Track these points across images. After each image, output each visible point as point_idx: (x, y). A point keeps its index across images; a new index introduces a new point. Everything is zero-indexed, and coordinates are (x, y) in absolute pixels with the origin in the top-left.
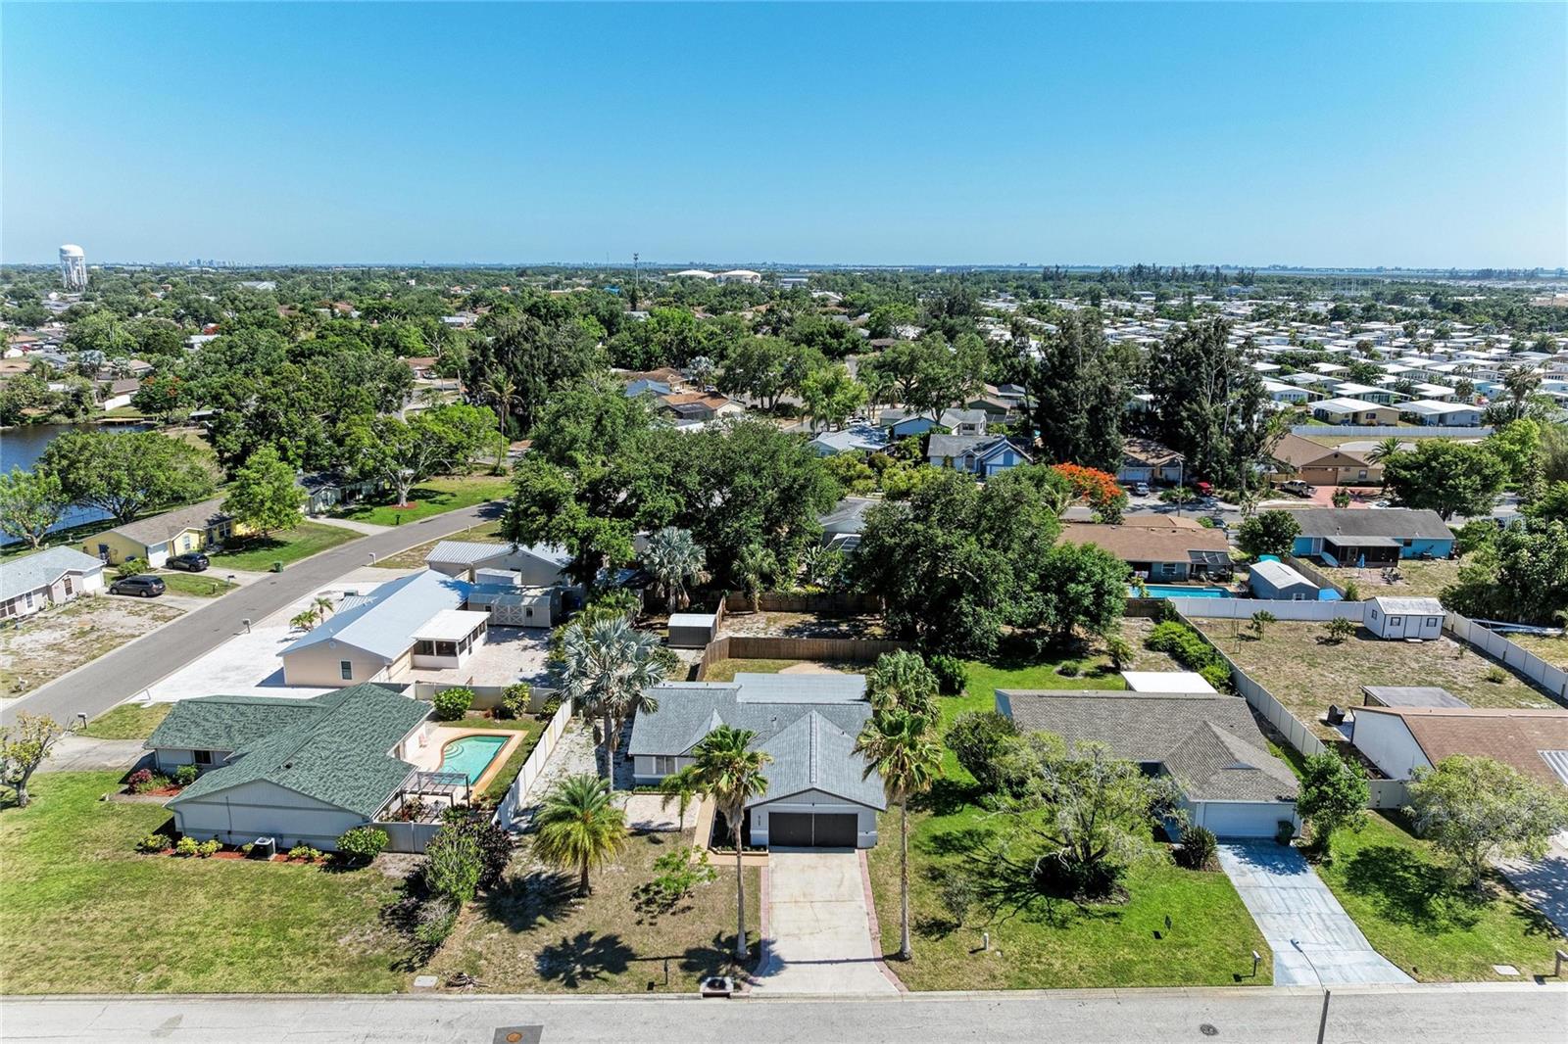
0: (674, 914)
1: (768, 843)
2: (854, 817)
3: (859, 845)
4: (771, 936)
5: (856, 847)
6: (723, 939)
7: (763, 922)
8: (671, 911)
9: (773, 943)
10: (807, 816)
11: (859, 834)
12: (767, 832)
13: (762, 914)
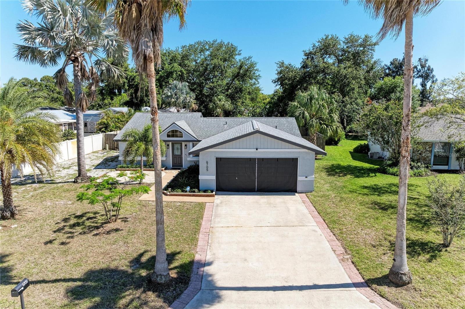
0: (97, 234)
1: (215, 187)
2: (294, 162)
3: (298, 189)
4: (209, 258)
5: (296, 192)
6: (144, 259)
7: (200, 243)
8: (95, 232)
9: (209, 264)
10: (251, 161)
11: (299, 178)
12: (214, 177)
13: (201, 236)
